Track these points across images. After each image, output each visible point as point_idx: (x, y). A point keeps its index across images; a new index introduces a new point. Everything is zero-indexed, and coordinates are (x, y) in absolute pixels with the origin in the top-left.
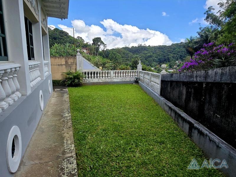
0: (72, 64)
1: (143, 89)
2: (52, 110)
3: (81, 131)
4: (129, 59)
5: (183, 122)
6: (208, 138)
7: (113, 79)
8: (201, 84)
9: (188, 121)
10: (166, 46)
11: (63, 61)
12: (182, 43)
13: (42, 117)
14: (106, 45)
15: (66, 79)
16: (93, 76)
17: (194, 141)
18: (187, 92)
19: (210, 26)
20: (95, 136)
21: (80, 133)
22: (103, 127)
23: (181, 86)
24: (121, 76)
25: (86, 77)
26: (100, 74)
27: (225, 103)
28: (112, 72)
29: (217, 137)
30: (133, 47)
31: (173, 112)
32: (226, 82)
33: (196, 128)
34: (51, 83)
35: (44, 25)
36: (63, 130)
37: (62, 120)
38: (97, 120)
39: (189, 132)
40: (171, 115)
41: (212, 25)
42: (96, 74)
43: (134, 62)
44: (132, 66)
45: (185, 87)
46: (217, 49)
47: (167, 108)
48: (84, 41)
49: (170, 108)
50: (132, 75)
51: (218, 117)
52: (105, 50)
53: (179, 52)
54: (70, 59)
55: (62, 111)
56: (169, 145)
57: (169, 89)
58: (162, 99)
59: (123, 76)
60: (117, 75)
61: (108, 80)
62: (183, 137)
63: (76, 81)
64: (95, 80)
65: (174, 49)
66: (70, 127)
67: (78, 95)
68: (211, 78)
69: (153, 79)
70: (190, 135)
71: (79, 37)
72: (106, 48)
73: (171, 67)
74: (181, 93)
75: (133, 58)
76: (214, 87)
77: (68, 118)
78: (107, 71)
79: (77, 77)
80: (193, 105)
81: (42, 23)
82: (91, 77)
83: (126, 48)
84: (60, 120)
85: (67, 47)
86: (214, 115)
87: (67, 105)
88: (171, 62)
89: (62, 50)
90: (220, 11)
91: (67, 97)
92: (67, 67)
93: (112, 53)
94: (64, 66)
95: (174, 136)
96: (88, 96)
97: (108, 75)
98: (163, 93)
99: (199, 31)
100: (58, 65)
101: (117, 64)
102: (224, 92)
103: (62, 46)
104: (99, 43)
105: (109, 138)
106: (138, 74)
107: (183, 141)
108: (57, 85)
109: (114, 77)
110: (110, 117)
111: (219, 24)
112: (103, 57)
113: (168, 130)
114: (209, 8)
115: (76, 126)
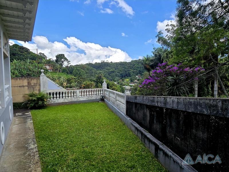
0: (35, 85)
1: (109, 108)
2: (15, 142)
3: (50, 165)
4: (93, 74)
5: (149, 143)
6: (172, 159)
7: (79, 99)
8: (161, 109)
9: (154, 142)
10: (126, 62)
11: (25, 82)
12: (140, 60)
13: (2, 152)
14: (70, 61)
15: (29, 101)
16: (58, 96)
17: (161, 162)
18: (151, 115)
19: (162, 46)
20: (66, 169)
21: (49, 167)
22: (74, 157)
23: (145, 108)
24: (87, 95)
25: (50, 98)
26: (65, 93)
27: (183, 127)
28: (78, 91)
29: (179, 158)
30: (96, 63)
31: (139, 132)
32: (181, 109)
33: (161, 150)
34: (12, 109)
35: (6, 49)
36: (30, 167)
37: (28, 153)
38: (66, 148)
39: (155, 152)
40: (137, 136)
41: (163, 46)
42: (61, 95)
43: (98, 77)
44: (96, 82)
45: (149, 109)
46: (169, 68)
47: (133, 129)
48: (46, 57)
49: (136, 128)
50: (97, 93)
51: (178, 140)
52: (69, 66)
53: (137, 68)
54: (33, 80)
55: (26, 141)
56: (139, 169)
57: (134, 109)
58: (129, 119)
59: (89, 95)
60: (83, 94)
61: (74, 99)
62: (150, 159)
63: (40, 103)
64: (61, 100)
65: (134, 65)
66: (37, 162)
67: (44, 119)
68: (169, 105)
69: (118, 98)
70: (156, 156)
71: (41, 53)
72: (70, 64)
73: (132, 81)
74: (145, 115)
75: (97, 73)
76: (173, 113)
77: (35, 150)
78: (73, 91)
79: (42, 99)
80: (157, 126)
81: (3, 48)
82: (56, 98)
83: (90, 64)
84: (25, 154)
85: (28, 63)
86: (175, 137)
87: (31, 134)
88: (132, 77)
89: (22, 67)
90: (167, 35)
91: (31, 123)
92: (30, 89)
93: (76, 69)
94: (26, 88)
95: (143, 159)
96: (54, 120)
97: (74, 94)
98: (129, 113)
99: (154, 51)
100: (20, 86)
101: (82, 80)
102: (181, 118)
103: (22, 62)
104: (63, 60)
105: (81, 169)
106: (104, 92)
107: (151, 162)
108: (18, 108)
109: (80, 96)
110: (80, 143)
111: (168, 45)
112: (67, 73)
113: (137, 151)
114: (159, 33)
115: (43, 159)
